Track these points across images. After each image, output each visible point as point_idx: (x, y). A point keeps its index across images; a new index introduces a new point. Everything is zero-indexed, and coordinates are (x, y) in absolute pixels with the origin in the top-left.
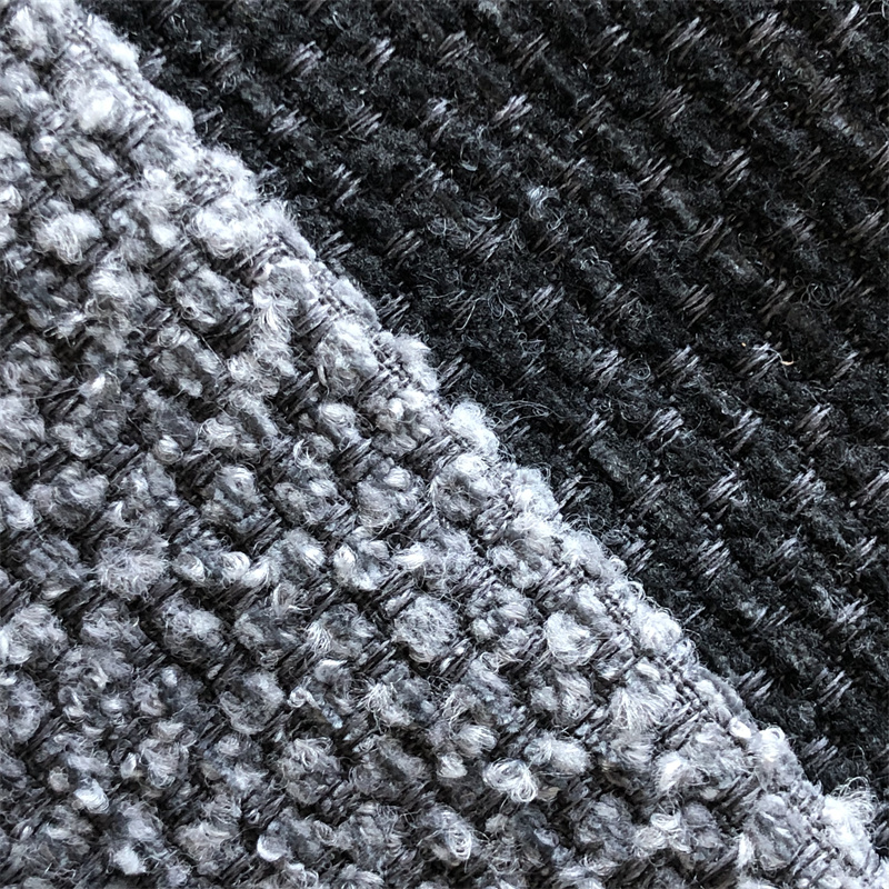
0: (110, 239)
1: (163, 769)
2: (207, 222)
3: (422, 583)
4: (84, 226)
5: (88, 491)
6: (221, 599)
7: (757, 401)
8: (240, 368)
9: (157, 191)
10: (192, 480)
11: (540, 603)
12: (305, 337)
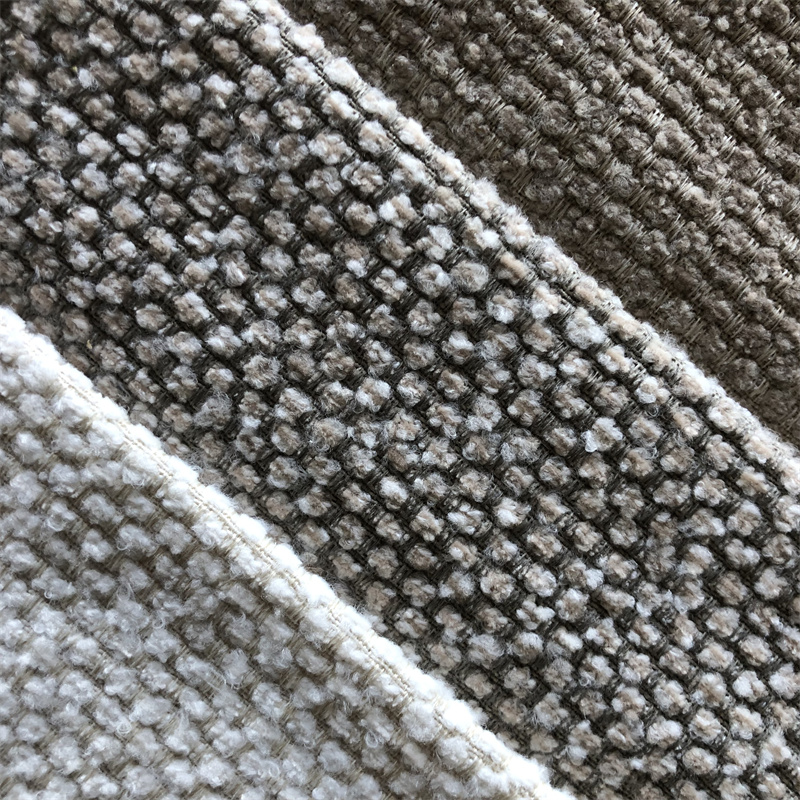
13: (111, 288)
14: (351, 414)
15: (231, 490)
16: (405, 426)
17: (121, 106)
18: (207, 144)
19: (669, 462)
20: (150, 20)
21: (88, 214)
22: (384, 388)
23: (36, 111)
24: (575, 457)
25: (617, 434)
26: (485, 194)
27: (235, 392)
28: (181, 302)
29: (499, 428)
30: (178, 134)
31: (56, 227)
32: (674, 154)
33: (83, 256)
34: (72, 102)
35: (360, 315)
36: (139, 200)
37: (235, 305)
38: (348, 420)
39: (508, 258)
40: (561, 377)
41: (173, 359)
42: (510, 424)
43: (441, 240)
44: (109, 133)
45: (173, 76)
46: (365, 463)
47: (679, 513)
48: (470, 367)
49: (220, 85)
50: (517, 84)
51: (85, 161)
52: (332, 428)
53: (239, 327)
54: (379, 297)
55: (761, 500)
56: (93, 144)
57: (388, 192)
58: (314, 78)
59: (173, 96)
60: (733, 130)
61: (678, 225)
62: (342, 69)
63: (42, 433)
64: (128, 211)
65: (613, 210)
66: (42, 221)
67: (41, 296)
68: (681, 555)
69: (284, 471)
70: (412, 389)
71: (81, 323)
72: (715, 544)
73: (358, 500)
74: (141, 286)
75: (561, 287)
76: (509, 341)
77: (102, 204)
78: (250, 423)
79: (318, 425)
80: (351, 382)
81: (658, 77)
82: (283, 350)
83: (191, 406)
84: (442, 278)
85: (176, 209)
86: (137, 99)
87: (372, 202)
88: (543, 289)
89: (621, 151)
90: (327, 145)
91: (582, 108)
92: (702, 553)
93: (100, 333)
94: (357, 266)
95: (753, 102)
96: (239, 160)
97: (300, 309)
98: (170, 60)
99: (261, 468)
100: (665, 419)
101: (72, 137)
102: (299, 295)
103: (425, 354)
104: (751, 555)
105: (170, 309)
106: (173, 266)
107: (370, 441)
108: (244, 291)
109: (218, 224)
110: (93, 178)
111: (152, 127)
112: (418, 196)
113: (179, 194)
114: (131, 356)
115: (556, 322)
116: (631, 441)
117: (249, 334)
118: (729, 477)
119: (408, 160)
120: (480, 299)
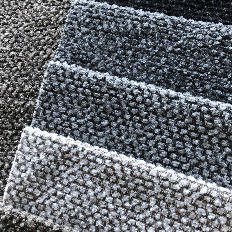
0: (150, 23)
1: (183, 63)
2: (157, 17)
3: (196, 33)
4: (147, 23)
5: (161, 45)
6: (178, 46)
7: (215, 5)
8: (168, 27)
9: (151, 17)
10: (170, 39)
11: (208, 29)
12: (172, 21)
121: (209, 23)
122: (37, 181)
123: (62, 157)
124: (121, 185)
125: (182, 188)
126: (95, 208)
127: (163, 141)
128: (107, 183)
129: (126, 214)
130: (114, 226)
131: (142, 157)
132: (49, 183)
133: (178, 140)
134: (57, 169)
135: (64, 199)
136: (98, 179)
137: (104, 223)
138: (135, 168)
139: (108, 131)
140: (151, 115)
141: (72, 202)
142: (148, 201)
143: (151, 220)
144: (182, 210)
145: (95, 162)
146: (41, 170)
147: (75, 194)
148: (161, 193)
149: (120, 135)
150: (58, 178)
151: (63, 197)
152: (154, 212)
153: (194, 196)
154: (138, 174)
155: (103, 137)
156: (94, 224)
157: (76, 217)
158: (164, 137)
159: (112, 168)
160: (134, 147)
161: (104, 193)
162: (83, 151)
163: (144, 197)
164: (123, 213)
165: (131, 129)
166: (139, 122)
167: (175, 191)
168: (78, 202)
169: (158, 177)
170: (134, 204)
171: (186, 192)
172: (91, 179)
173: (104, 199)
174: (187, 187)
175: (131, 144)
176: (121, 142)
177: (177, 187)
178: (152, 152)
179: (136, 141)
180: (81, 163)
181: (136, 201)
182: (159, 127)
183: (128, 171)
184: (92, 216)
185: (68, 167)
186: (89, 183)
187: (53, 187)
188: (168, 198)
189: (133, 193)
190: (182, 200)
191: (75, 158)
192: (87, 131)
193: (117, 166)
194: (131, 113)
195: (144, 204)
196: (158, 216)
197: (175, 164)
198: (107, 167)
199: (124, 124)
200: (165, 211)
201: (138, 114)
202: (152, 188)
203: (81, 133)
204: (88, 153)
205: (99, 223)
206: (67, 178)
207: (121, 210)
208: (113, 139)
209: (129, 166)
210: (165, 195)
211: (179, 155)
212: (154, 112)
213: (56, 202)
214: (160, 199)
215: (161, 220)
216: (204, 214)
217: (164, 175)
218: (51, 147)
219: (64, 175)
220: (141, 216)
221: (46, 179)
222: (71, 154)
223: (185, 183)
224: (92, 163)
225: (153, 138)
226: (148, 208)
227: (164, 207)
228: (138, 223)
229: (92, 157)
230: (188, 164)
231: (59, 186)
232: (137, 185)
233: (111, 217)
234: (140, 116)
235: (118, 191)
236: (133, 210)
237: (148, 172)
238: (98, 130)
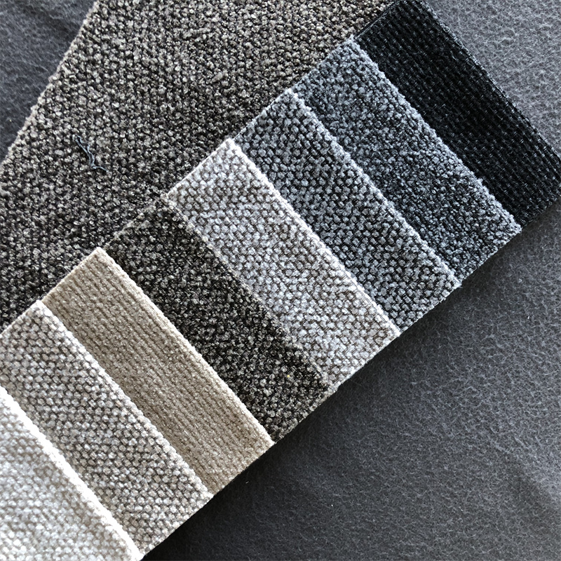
0: (403, 117)
1: (406, 175)
2: (413, 115)
3: (435, 155)
4: (400, 115)
5: (399, 144)
6: (413, 156)
7: (470, 140)
8: (416, 131)
9: (408, 112)
10: (410, 144)
11: (448, 158)
12: (423, 129)
13: (33, 394)
14: (80, 429)
15: (52, 441)
16: (92, 434)
17: (41, 357)
18: (58, 368)
19: (146, 450)
20: (50, 341)
21: (31, 378)
22: (88, 425)
23: (23, 355)
24: (127, 446)
25: (136, 442)
26: (116, 387)
27: (56, 420)
28: (47, 400)
29: (112, 437)
30: (52, 365)
31: (23, 380)
32: (158, 384)
33: (28, 387)
34: (31, 354)
35: (85, 408)
36: (42, 377)
37: (59, 402)
38: (80, 430)
39: (118, 402)
40: (126, 429)
41: (44, 411)
42: (114, 437)
43: (104, 396)
44: (38, 362)
45: (53, 353)
46: (82, 441)
47: (148, 461)
48: (107, 423)
49: (62, 357)
50: (126, 364)
51: (32, 367)
52: (76, 432)
53: (59, 407)
54: (90, 406)
55: (165, 461)
56: (34, 364)
57: (94, 385)
58: (82, 359)
59: (52, 357)
60: (170, 380)
61: (157, 399)
62: (89, 357)
63: (13, 424)
64: (39, 379)
65: (143, 394)
66: (20, 378)
67: (18, 393)
68: (147, 470)
69: (64, 439)
70: (94, 426)
71: (26, 400)
72: (154, 469)
73: (79, 448)
74: (40, 395)
75: (129, 409)
76: (116, 419)
77: (34, 376)
78: (58, 428)
79: (73, 431)
80: (81, 422)
81: (156, 367)
82: (68, 414)
83: (46, 422)
84: (103, 404)
85: (50, 380)
86: (45, 357)
87: (91, 386)
88: (125, 409)
89: (146, 382)
90: (83, 373)
91: (139, 372)
92: (151, 470)
93: (30, 403)
94: (85, 399)
95: (176, 376)
96: (64, 373)
97: (73, 405)
98: (52, 350)
99: (59, 437)
100: (146, 439)
101: (30, 361)
102: (73, 402)
103: (98, 419)
104: (162, 472)
105: (45, 401)
106: (47, 392)
107: (83, 436)
108: (62, 399)
109: (58, 385)
110: (33, 371)
111: (47, 362)
112: (101, 386)
113: (51, 377)
114: (35, 409)
115: (126, 416)
116: (139, 444)
117: (61, 409)
118: (159, 455)
119: (99, 379)
120: (111, 409)
121: (452, 153)
122: (212, 197)
123: (249, 190)
124: (287, 245)
125: (337, 277)
126: (252, 251)
127: (345, 231)
128: (277, 236)
129: (276, 271)
130: (260, 275)
131: (318, 234)
132: (223, 205)
133: (358, 237)
134: (238, 197)
135: (229, 227)
136: (271, 229)
137: (253, 267)
138: (308, 238)
139: (303, 193)
140: (350, 202)
141: (235, 234)
142: (301, 272)
143: (294, 288)
144: (325, 294)
145: (277, 212)
146: (222, 189)
147: (243, 229)
148: (317, 271)
149: (311, 202)
150: (234, 206)
151: (229, 226)
152: (300, 283)
153: (342, 289)
154: (308, 245)
155: (295, 195)
156: (244, 264)
157: (230, 249)
158: (348, 228)
159: (289, 227)
160: (316, 221)
161: (269, 243)
162: (272, 196)
163: (301, 266)
164: (274, 268)
165: (324, 203)
166: (336, 202)
167: (329, 275)
168: (241, 237)
169: (323, 257)
170: (288, 267)
171: (338, 281)
172: (264, 225)
173: (265, 248)
174: (341, 279)
175: (316, 217)
176: (308, 210)
177: (333, 273)
178: (329, 235)
179: (322, 217)
180: (264, 206)
181: (291, 266)
182: (349, 217)
183: (301, 238)
184: (246, 256)
185: (250, 201)
186: (261, 227)
187: (224, 211)
188: (320, 278)
189: (293, 258)
190: (330, 286)
191: (260, 198)
192: (283, 180)
193: (294, 228)
194: (333, 190)
195: (297, 271)
196: (301, 288)
197: (343, 256)
198: (285, 223)
199: (321, 195)
200: (310, 288)
201: (339, 195)
202: (312, 263)
203: (278, 178)
204: (275, 201)
205: (249, 266)
206: (242, 211)
207: (274, 266)
208: (302, 203)
209: (304, 234)
210: (319, 274)
211: (350, 250)
212: (354, 202)
213: (220, 226)
214: (312, 276)
215: (302, 292)
216: (340, 306)
217: (328, 258)
218: (244, 173)
219: (241, 207)
220: (288, 280)
221: (222, 200)
222: (259, 191)
223: (341, 274)
224: (273, 212)
225: (338, 224)
226: (298, 277)
227: (311, 283)
228: (282, 284)
229: (276, 207)
230: (353, 262)
231: (230, 212)
232: (301, 253)
233: (262, 266)
234: (340, 198)
235: (282, 249)
236: (284, 271)
237: (317, 248)
238: (295, 185)
